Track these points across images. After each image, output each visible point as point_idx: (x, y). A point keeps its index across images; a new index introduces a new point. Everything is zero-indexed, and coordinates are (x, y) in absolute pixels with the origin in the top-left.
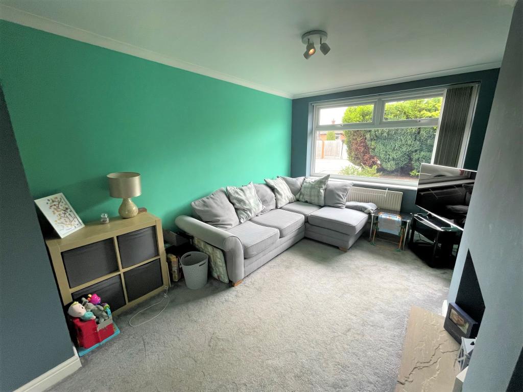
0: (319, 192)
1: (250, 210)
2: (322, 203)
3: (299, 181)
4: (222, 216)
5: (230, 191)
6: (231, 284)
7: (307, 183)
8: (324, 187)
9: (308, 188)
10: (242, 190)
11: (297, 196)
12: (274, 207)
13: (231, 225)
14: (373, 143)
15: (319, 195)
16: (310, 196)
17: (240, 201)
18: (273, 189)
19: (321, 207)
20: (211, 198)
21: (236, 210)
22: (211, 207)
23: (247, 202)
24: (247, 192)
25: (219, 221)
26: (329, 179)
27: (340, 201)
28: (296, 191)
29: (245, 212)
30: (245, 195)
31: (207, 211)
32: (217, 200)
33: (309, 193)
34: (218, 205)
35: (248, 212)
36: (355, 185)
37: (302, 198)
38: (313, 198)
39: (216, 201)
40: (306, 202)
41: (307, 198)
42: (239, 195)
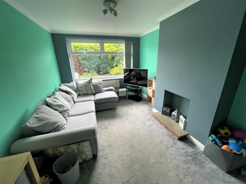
0: (91, 87)
1: (68, 110)
2: (94, 92)
3: (73, 84)
4: (57, 123)
5: (50, 102)
7: (80, 84)
8: (92, 84)
9: (83, 87)
10: (56, 98)
11: (78, 93)
12: (73, 103)
14: (83, 61)
15: (91, 89)
16: (87, 90)
17: (60, 106)
18: (67, 92)
19: (94, 95)
21: (60, 112)
22: (46, 119)
23: (64, 105)
24: (60, 98)
26: (93, 80)
27: (101, 89)
28: (77, 90)
29: (66, 112)
30: (60, 101)
31: (46, 124)
32: (46, 112)
33: (85, 89)
34: (50, 115)
35: (68, 112)
36: (103, 81)
37: (82, 93)
38: (88, 91)
39: (47, 113)
40: (85, 94)
41: (85, 92)
42: (57, 102)
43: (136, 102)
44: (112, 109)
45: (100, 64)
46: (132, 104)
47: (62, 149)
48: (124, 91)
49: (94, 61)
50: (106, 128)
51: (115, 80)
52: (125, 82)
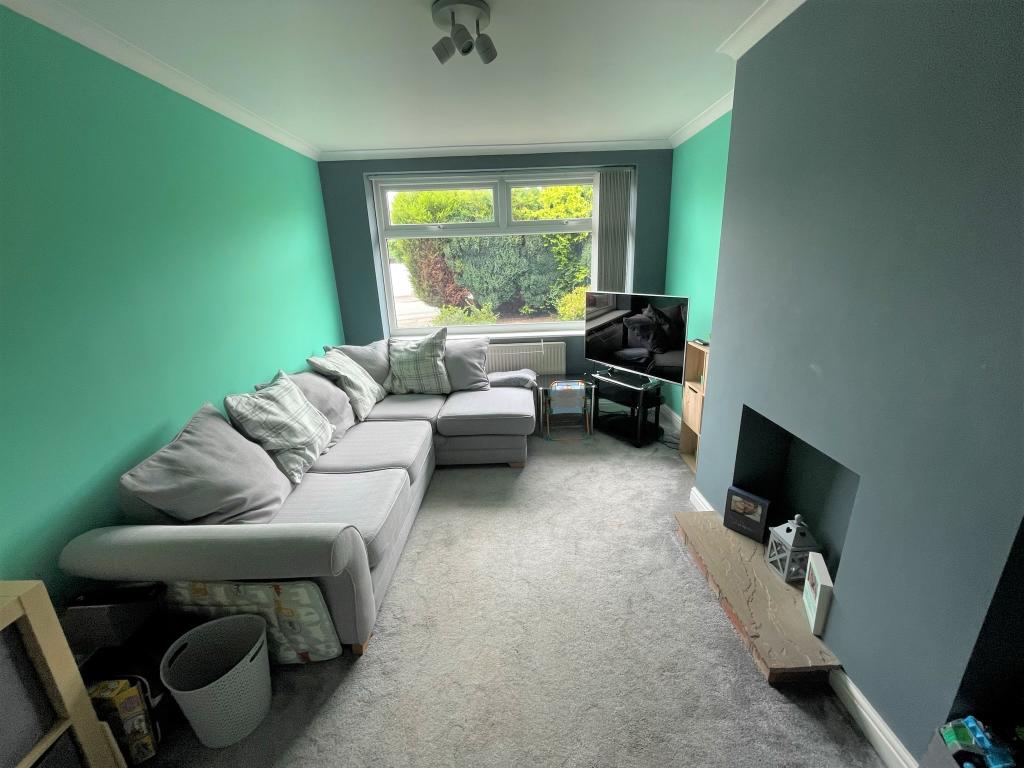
0: (436, 366)
1: (309, 445)
2: (447, 388)
3: (378, 350)
4: (247, 487)
5: (240, 409)
6: (351, 654)
7: (399, 351)
8: (442, 354)
9: (408, 361)
10: (270, 398)
11: (387, 384)
12: (349, 421)
13: (276, 500)
15: (437, 374)
16: (419, 378)
17: (278, 428)
18: (335, 379)
19: (446, 396)
20: (188, 442)
21: (272, 453)
22: (200, 469)
23: (296, 426)
24: (287, 400)
25: (243, 501)
26: (448, 337)
27: (478, 376)
28: (382, 374)
29: (295, 453)
30: (284, 409)
31: (192, 488)
32: (211, 445)
33: (413, 373)
34: (221, 458)
35: (308, 452)
36: (493, 342)
37: (401, 386)
38: (425, 381)
39: (210, 448)
40: (411, 392)
41: (413, 385)
42: (270, 412)
43: (624, 448)
44: (506, 465)
45: (524, 273)
46: (600, 453)
47: (221, 594)
48: (575, 391)
49: (498, 262)
50: (449, 543)
51: (547, 340)
52: (589, 354)
